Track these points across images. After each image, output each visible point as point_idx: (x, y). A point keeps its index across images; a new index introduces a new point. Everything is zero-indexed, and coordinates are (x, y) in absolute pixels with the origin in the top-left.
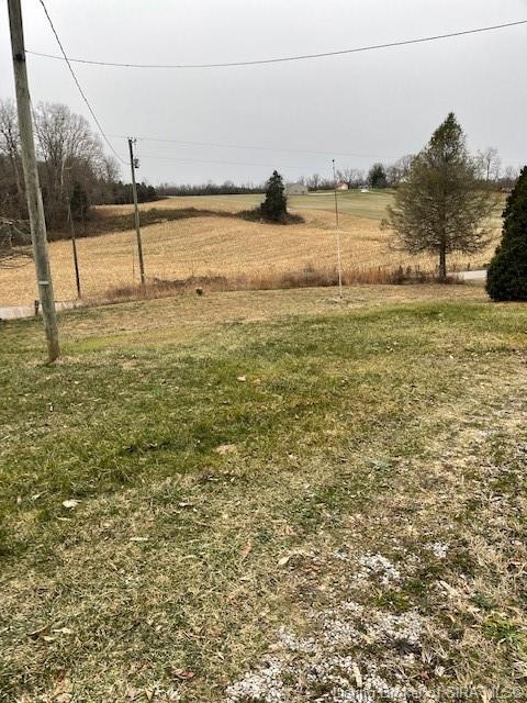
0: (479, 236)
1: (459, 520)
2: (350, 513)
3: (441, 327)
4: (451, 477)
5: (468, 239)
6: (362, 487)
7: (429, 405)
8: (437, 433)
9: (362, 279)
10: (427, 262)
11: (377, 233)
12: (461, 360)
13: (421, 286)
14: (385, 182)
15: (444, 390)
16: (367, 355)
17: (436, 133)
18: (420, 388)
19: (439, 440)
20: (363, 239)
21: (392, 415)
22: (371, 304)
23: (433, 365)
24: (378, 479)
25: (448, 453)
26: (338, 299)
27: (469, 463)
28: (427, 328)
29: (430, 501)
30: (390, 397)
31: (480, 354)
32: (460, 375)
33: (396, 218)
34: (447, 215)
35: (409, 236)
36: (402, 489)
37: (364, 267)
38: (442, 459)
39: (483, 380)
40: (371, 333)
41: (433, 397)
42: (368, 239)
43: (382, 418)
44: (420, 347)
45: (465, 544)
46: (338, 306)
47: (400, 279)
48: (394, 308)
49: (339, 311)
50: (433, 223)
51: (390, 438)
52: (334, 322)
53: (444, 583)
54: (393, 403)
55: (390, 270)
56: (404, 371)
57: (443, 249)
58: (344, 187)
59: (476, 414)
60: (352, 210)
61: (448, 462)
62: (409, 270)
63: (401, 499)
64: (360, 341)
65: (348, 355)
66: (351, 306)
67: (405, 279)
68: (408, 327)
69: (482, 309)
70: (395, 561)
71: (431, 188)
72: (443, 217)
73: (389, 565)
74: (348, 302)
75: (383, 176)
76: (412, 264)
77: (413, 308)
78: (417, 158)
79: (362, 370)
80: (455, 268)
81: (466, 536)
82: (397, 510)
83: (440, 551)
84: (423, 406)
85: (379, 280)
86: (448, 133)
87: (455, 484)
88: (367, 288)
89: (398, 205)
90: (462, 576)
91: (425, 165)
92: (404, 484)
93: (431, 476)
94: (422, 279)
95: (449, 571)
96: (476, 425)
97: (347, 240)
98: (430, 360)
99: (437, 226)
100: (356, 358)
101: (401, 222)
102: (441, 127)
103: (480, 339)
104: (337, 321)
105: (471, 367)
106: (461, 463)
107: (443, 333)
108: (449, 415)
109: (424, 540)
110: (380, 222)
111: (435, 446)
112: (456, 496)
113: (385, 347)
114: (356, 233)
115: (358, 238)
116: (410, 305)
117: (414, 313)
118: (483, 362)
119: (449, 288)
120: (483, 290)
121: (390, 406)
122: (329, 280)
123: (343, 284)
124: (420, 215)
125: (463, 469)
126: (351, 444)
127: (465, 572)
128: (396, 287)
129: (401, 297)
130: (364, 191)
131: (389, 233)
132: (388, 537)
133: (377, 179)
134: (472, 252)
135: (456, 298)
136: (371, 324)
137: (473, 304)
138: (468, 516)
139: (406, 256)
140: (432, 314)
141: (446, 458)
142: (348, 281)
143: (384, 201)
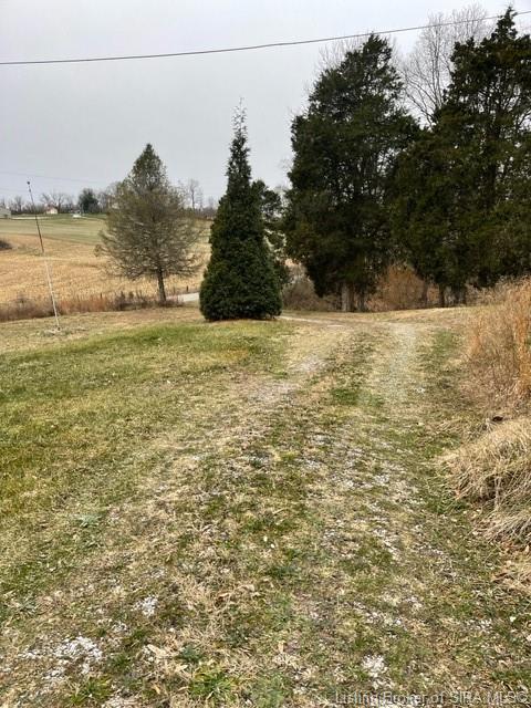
0: (192, 261)
1: (170, 563)
2: (48, 593)
3: (159, 352)
4: (162, 514)
5: (182, 264)
6: (63, 554)
7: (145, 438)
8: (151, 468)
9: (81, 307)
10: (147, 287)
11: (93, 260)
12: (178, 384)
13: (144, 310)
14: (98, 207)
15: (160, 418)
16: (83, 391)
17: (138, 162)
18: (136, 421)
19: (154, 476)
20: (81, 265)
21: (105, 457)
22: (92, 333)
23: (150, 393)
24: (85, 537)
25: (162, 488)
26: (56, 331)
27: (181, 495)
28: (146, 355)
29: (141, 549)
30: (104, 436)
31: (196, 375)
32: (177, 399)
33: (109, 244)
34: (159, 241)
35: (126, 261)
36: (111, 542)
37: (84, 294)
38: (156, 496)
39: (198, 402)
40: (89, 366)
41: (149, 428)
42: (87, 265)
43: (94, 462)
44: (139, 376)
45: (175, 589)
46: (56, 339)
47: (122, 305)
48: (115, 336)
49: (56, 344)
50: (147, 248)
51: (101, 484)
52: (48, 358)
53: (151, 647)
54: (106, 443)
55: (112, 297)
56: (121, 404)
57: (159, 273)
58: (53, 212)
59: (191, 439)
60: (65, 235)
61: (161, 499)
62: (131, 295)
63: (110, 556)
64: (76, 377)
65: (61, 394)
66: (70, 337)
67: (127, 305)
68: (128, 355)
69: (198, 330)
70: (98, 639)
71: (140, 214)
72: (155, 243)
73: (91, 646)
74: (67, 333)
75: (94, 202)
76: (133, 289)
77: (132, 335)
78: (123, 185)
79: (75, 410)
80: (175, 292)
81: (176, 580)
82: (105, 572)
83: (149, 607)
84: (137, 439)
85: (101, 308)
86: (147, 163)
87: (167, 522)
88: (88, 316)
89: (110, 231)
90: (172, 630)
91: (132, 193)
92: (113, 537)
93: (143, 519)
94: (144, 304)
95: (157, 629)
96: (190, 451)
97: (64, 267)
98: (148, 388)
99: (151, 252)
100: (70, 397)
101: (115, 248)
102: (141, 157)
103: (196, 360)
104: (51, 356)
105: (187, 390)
106: (174, 496)
107: (161, 358)
108: (164, 446)
109: (132, 600)
110: (94, 248)
111: (149, 483)
112: (168, 536)
113: (103, 380)
114: (73, 259)
115: (75, 265)
116: (131, 331)
117: (134, 340)
118: (199, 383)
119: (170, 311)
120: (198, 312)
121: (103, 446)
122: (45, 310)
123: (62, 313)
124: (134, 241)
125: (176, 502)
126: (54, 503)
127: (174, 624)
128: (119, 313)
129: (124, 323)
130: (75, 216)
131: (104, 259)
132: (93, 610)
133: (88, 204)
134: (187, 275)
135: (176, 321)
136: (89, 356)
137: (190, 326)
138: (179, 555)
139: (125, 282)
140: (152, 339)
141: (158, 495)
142: (67, 310)
143: (96, 227)
